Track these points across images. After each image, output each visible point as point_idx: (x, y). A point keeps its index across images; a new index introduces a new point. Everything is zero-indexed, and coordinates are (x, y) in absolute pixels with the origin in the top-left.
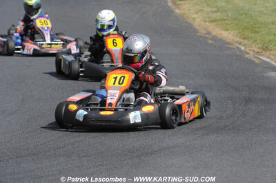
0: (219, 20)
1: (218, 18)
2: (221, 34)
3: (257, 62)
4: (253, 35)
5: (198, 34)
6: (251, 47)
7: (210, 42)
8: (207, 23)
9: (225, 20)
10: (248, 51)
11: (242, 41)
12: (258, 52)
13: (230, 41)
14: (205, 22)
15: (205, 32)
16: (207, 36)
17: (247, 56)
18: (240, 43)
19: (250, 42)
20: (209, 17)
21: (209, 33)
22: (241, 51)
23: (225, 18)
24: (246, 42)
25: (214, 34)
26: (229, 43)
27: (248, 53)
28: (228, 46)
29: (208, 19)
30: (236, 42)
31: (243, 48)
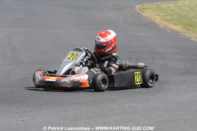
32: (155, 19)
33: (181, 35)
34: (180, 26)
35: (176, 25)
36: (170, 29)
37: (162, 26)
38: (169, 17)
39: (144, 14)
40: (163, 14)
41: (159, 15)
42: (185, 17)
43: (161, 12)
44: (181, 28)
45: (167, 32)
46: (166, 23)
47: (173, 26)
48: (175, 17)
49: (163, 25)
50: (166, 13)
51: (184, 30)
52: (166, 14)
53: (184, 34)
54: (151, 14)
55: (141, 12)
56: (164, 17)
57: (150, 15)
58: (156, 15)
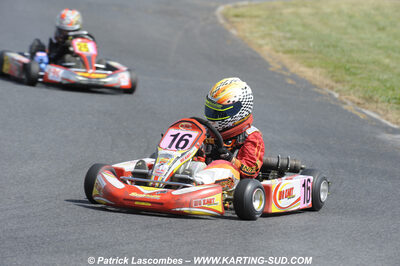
0: (297, 51)
1: (295, 48)
2: (302, 72)
3: (362, 117)
4: (348, 78)
5: (271, 69)
6: (349, 95)
7: (290, 81)
8: (281, 54)
9: (305, 52)
10: (345, 100)
11: (334, 84)
12: (358, 104)
13: (317, 83)
14: (277, 52)
15: (279, 67)
16: (284, 73)
17: (345, 107)
18: (332, 88)
19: (347, 88)
20: (282, 46)
21: (285, 68)
22: (335, 99)
23: (305, 49)
24: (339, 86)
25: (293, 70)
26: (315, 86)
27: (345, 104)
28: (316, 90)
29: (281, 49)
30: (327, 85)
31: (337, 95)
32: (260, 46)
33: (318, 94)
34: (319, 70)
35: (310, 66)
36: (294, 77)
37: (275, 66)
38: (295, 42)
39: (234, 32)
40: (281, 34)
41: (270, 35)
42: (335, 47)
43: (278, 28)
44: (320, 74)
45: (287, 84)
46: (287, 59)
47: (302, 69)
48: (311, 44)
49: (279, 63)
50: (290, 31)
51: (328, 81)
52: (288, 35)
53: (328, 90)
54: (251, 32)
55: (227, 26)
56: (284, 42)
57: (247, 35)
58: (263, 37)
